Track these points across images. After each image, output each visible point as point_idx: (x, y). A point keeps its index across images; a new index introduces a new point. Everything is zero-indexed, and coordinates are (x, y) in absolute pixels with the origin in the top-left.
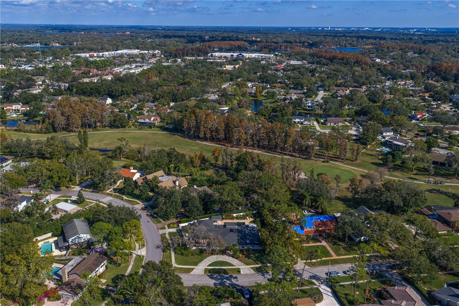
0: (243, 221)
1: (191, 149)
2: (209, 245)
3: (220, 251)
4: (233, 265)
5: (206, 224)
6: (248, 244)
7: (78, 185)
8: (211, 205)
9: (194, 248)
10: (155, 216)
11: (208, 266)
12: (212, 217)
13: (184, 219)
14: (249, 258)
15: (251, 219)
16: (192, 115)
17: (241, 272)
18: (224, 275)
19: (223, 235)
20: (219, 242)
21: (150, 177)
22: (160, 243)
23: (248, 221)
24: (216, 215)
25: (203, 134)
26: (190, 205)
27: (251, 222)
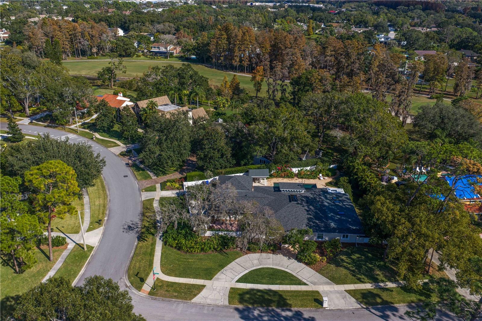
0: (311, 181)
1: (219, 80)
2: (241, 228)
3: (269, 245)
4: (300, 283)
5: (237, 183)
6: (333, 230)
7: (28, 117)
8: (248, 146)
9: (208, 234)
10: (142, 166)
11: (238, 281)
12: (250, 171)
13: (193, 173)
14: (338, 264)
15: (328, 180)
16: (223, 33)
17: (325, 305)
18: (278, 311)
19: (276, 207)
20: (267, 223)
21: (143, 104)
22: (137, 219)
23: (321, 182)
24: (259, 168)
25: (238, 60)
26: (207, 147)
27: (330, 184)
